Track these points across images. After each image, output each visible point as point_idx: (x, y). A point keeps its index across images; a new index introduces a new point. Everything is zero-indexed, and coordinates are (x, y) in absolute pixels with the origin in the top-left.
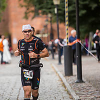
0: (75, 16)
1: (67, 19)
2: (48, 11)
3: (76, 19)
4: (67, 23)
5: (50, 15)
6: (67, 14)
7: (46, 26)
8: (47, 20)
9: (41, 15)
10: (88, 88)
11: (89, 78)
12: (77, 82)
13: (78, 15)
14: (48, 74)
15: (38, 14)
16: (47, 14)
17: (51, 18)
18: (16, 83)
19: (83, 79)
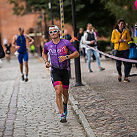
0: (71, 11)
1: (62, 14)
2: (40, 6)
3: (72, 14)
4: (62, 19)
5: (43, 11)
6: (61, 9)
7: (39, 24)
8: (41, 17)
9: (33, 11)
10: (88, 92)
11: (90, 80)
12: (76, 86)
13: (74, 10)
14: (44, 78)
15: (31, 11)
16: (40, 10)
17: (45, 14)
18: (6, 89)
19: (82, 82)
